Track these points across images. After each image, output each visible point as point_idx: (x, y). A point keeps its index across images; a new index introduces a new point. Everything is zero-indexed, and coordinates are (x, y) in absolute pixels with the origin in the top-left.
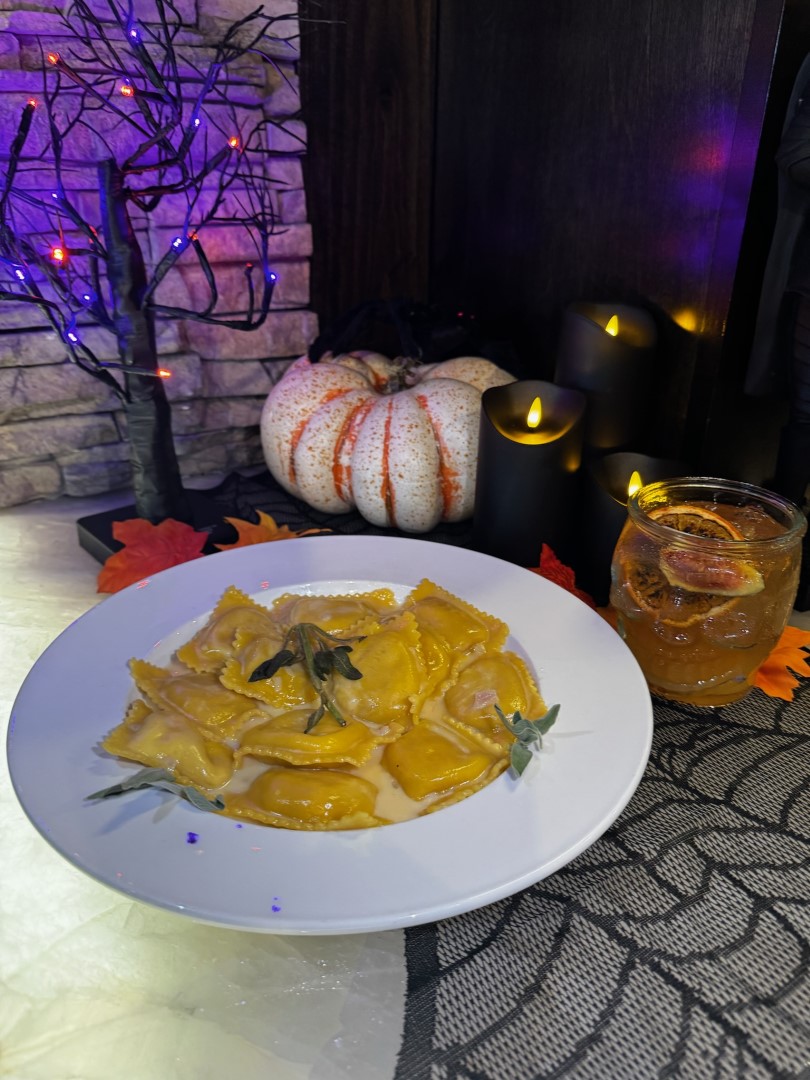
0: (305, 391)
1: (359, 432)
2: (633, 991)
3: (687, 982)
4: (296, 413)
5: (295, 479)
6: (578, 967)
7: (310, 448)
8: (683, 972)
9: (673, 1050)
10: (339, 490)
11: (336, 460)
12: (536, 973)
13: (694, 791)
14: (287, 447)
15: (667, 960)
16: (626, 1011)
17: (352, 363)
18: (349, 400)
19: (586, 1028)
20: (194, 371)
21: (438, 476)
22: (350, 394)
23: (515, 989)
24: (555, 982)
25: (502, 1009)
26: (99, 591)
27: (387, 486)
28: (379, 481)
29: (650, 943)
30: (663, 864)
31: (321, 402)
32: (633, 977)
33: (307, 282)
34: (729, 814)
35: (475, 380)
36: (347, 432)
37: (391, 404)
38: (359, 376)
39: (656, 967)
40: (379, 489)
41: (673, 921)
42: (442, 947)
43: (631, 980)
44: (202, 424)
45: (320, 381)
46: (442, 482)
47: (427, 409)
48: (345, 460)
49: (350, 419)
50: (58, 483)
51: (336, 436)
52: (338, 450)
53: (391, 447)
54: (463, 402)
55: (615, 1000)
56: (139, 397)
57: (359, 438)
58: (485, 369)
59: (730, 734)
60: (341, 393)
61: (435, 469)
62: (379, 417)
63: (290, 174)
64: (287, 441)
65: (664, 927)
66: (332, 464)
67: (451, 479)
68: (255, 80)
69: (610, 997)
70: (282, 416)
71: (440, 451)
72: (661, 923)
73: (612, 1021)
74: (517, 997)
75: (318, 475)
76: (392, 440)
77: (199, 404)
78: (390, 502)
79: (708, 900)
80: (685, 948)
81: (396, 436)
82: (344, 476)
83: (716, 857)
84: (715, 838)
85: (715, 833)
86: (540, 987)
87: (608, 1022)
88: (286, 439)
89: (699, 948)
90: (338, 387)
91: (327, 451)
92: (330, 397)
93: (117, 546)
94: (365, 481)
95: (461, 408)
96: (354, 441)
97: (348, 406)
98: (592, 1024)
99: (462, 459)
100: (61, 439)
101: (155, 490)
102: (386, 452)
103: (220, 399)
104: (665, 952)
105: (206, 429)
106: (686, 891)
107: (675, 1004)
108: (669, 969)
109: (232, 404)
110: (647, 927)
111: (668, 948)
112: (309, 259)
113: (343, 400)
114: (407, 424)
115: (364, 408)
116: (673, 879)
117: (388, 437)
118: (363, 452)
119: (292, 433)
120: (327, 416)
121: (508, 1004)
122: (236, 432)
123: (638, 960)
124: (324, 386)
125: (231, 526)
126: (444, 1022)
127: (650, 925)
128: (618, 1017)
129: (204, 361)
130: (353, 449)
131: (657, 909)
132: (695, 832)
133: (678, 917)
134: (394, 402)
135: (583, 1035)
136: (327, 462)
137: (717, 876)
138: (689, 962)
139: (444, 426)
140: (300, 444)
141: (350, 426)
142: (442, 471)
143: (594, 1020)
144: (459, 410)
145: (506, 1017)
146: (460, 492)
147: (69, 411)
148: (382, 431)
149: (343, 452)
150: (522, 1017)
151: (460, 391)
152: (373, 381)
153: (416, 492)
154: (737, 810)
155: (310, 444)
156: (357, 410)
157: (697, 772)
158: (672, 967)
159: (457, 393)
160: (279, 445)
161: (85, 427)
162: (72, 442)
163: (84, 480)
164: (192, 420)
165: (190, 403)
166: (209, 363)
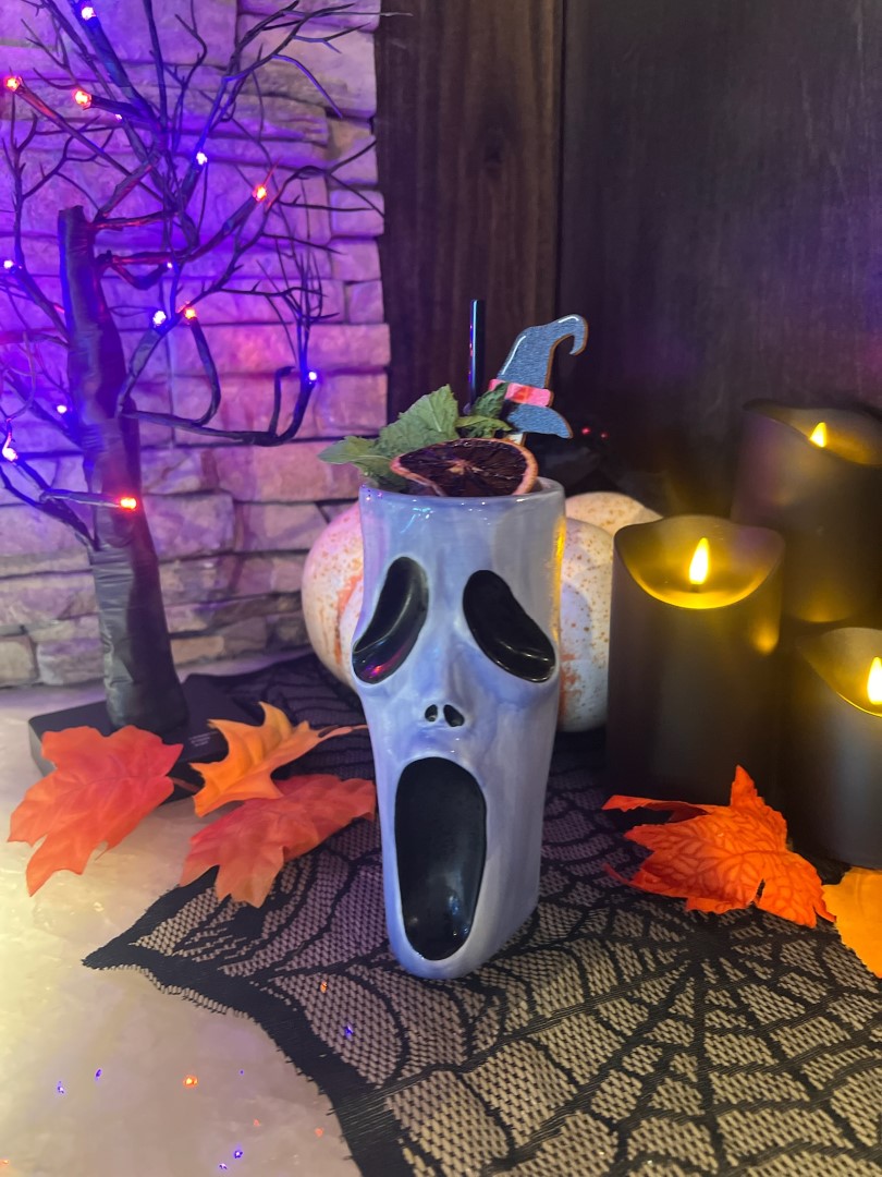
5: (341, 659)
14: (331, 613)
20: (224, 516)
33: (384, 401)
44: (232, 587)
54: (581, 550)
56: (108, 541)
63: (363, 262)
64: (332, 606)
67: (563, 664)
68: (314, 137)
70: (326, 570)
77: (230, 562)
95: (579, 558)
99: (579, 634)
100: (34, 605)
103: (261, 554)
105: (238, 595)
109: (277, 561)
112: (385, 369)
119: (338, 593)
122: (281, 599)
144: (574, 562)
146: (577, 685)
160: (321, 612)
161: (70, 589)
162: (49, 610)
163: (63, 662)
164: (217, 582)
165: (215, 560)
166: (246, 506)
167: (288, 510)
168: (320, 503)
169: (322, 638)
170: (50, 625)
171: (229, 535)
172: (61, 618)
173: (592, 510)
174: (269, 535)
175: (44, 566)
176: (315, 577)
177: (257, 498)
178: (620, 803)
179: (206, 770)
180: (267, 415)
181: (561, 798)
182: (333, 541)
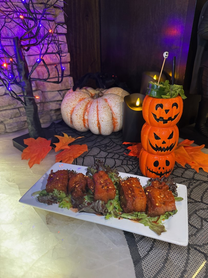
0: (73, 99)
2: (192, 256)
3: (204, 252)
4: (71, 105)
5: (72, 123)
6: (176, 251)
7: (76, 115)
8: (203, 249)
9: (205, 271)
10: (85, 126)
11: (84, 117)
12: (166, 255)
13: (193, 199)
14: (69, 115)
15: (198, 247)
16: (191, 262)
17: (85, 91)
18: (86, 101)
19: (182, 268)
20: (40, 95)
21: (112, 120)
22: (86, 99)
23: (161, 260)
24: (171, 257)
25: (160, 266)
26: (22, 159)
27: (99, 124)
28: (96, 122)
29: (193, 243)
30: (191, 220)
31: (78, 102)
32: (191, 252)
33: (69, 69)
34: (203, 205)
35: (118, 93)
36: (86, 110)
37: (97, 101)
38: (87, 94)
39: (196, 249)
40: (96, 125)
41: (197, 236)
42: (140, 251)
43: (191, 253)
44: (43, 110)
45: (77, 96)
46: (113, 122)
47: (107, 102)
48: (86, 117)
49: (86, 106)
50: (4, 129)
51: (83, 111)
52: (84, 115)
53: (99, 113)
54: (117, 100)
55: (188, 259)
56: (28, 104)
57: (89, 111)
58: (120, 90)
59: (198, 183)
60: (83, 99)
61: (111, 118)
62: (94, 105)
63: (63, 39)
64: (69, 113)
65: (195, 238)
66: (83, 119)
67: (115, 121)
68: (52, 13)
69: (186, 258)
70: (67, 106)
71: (112, 113)
72: (194, 237)
73: (188, 265)
74: (163, 262)
75: (79, 122)
76: (99, 111)
77: (42, 104)
78: (99, 128)
79: (204, 229)
80: (201, 243)
81: (100, 110)
82: (86, 122)
83: (203, 217)
84: (201, 211)
85: (201, 210)
86: (168, 258)
87: (187, 266)
88: (69, 112)
89: (205, 242)
90: (82, 97)
91: (81, 115)
92: (80, 100)
93: (26, 146)
94: (92, 123)
95: (117, 101)
97: (86, 103)
98: (183, 267)
99: (118, 115)
100: (4, 117)
101: (35, 130)
102: (98, 115)
103: (47, 102)
104: (197, 245)
105: (44, 111)
106: (198, 227)
107: (203, 258)
108: (199, 249)
109: (51, 103)
110: (191, 238)
111: (197, 243)
112: (69, 62)
113: (84, 101)
114: (103, 107)
115: (90, 103)
116: (194, 224)
117: (98, 110)
118: (91, 115)
119: (70, 111)
120: (80, 106)
121: (161, 265)
122: (52, 111)
123: (191, 248)
125: (56, 138)
126: (145, 272)
127: (191, 237)
128: (189, 264)
129: (42, 92)
131: (192, 233)
132: (196, 211)
133: (198, 234)
134: (98, 101)
135: (182, 270)
136: (81, 118)
137: (204, 222)
138: (203, 246)
139: (113, 107)
140: (73, 114)
141: (86, 108)
142: (113, 119)
143: (184, 266)
144: (116, 102)
145: (161, 268)
146: (118, 124)
147: (6, 109)
148: (96, 109)
149: (85, 115)
150: (165, 268)
151: (116, 97)
152: (90, 95)
153: (107, 125)
154: (205, 203)
155: (76, 113)
156: (88, 103)
157: (192, 194)
158: (200, 248)
159: (115, 97)
160: (67, 114)
161: (11, 113)
162: (8, 117)
163: (12, 127)
164: (40, 109)
165: (39, 104)
166: (44, 92)
167: (52, 93)
168: (58, 91)
169: (67, 119)
170: (8, 120)
171: (42, 99)
172: (10, 119)
173: (115, 91)
174: (49, 98)
175: (5, 108)
176: (65, 108)
177: (46, 91)
178: (125, 143)
179: (56, 144)
180: (47, 73)
181: (115, 143)
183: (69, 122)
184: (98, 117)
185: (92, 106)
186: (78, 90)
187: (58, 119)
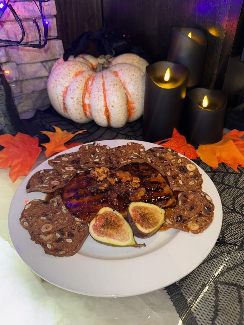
0: (65, 74)
1: (91, 89)
4: (63, 83)
5: (67, 111)
7: (72, 98)
10: (85, 114)
11: (83, 102)
14: (61, 98)
17: (81, 60)
18: (85, 75)
20: (14, 69)
21: (127, 105)
22: (84, 73)
27: (107, 111)
28: (103, 109)
31: (73, 78)
33: (56, 27)
35: (132, 62)
36: (86, 89)
37: (103, 76)
38: (86, 65)
40: (104, 113)
44: (21, 92)
45: (71, 68)
46: (128, 107)
47: (118, 77)
48: (87, 102)
49: (86, 83)
51: (82, 92)
52: (83, 98)
53: (107, 94)
54: (133, 72)
57: (92, 91)
58: (135, 58)
60: (81, 73)
61: (125, 102)
62: (99, 82)
64: (61, 96)
66: (82, 104)
67: (131, 105)
70: (57, 85)
71: (127, 95)
75: (77, 109)
76: (107, 92)
77: (18, 83)
78: (108, 118)
81: (108, 89)
82: (87, 108)
88: (60, 95)
90: (79, 70)
91: (79, 99)
92: (76, 75)
94: (98, 110)
96: (90, 93)
97: (85, 78)
99: (135, 97)
101: (10, 124)
102: (105, 97)
103: (27, 80)
105: (23, 94)
109: (32, 81)
112: (55, 16)
113: (82, 75)
114: (112, 84)
115: (91, 79)
117: (104, 90)
118: (95, 98)
119: (62, 92)
120: (77, 83)
124: (73, 70)
125: (45, 135)
129: (17, 64)
130: (90, 96)
136: (80, 103)
139: (127, 84)
140: (67, 97)
141: (87, 87)
142: (128, 102)
144: (132, 76)
146: (135, 110)
148: (101, 88)
149: (86, 98)
152: (91, 67)
153: (119, 112)
155: (72, 96)
156: (88, 79)
159: (130, 69)
160: (58, 98)
164: (17, 91)
165: (15, 83)
166: (20, 65)
167: (33, 65)
168: (42, 62)
169: (59, 106)
171: (18, 76)
174: (29, 73)
176: (54, 88)
177: (23, 62)
179: (46, 145)
182: (57, 76)
183: (61, 109)
184: (105, 100)
185: (94, 84)
186: (71, 58)
187: (44, 105)
